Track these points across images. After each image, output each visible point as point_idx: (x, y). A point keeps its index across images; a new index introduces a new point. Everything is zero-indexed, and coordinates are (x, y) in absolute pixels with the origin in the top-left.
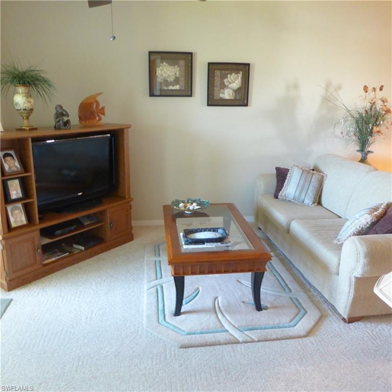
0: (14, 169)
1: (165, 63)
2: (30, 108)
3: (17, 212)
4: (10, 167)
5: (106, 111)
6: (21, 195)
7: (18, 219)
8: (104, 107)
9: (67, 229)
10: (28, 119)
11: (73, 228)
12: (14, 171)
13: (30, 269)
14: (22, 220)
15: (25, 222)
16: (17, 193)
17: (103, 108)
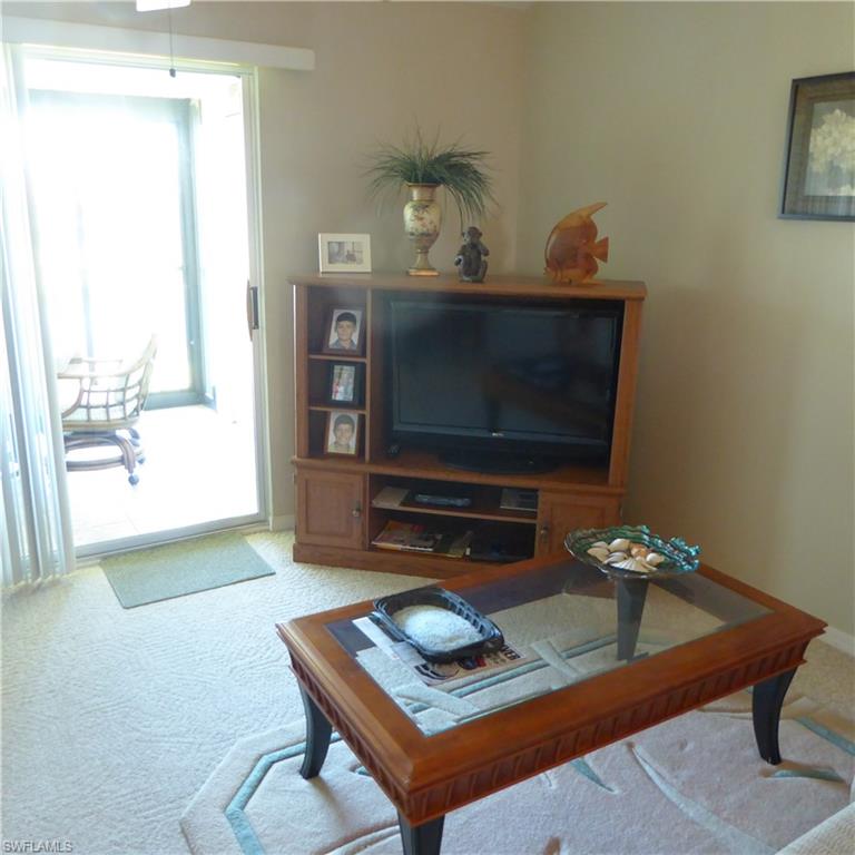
0: (346, 345)
1: (838, 112)
2: (420, 231)
3: (345, 427)
4: (340, 339)
5: (612, 249)
6: (351, 397)
7: (343, 442)
8: (606, 240)
9: (444, 501)
10: (427, 252)
11: (459, 502)
12: (344, 350)
13: (337, 542)
14: (348, 446)
15: (352, 451)
16: (346, 392)
17: (605, 242)
